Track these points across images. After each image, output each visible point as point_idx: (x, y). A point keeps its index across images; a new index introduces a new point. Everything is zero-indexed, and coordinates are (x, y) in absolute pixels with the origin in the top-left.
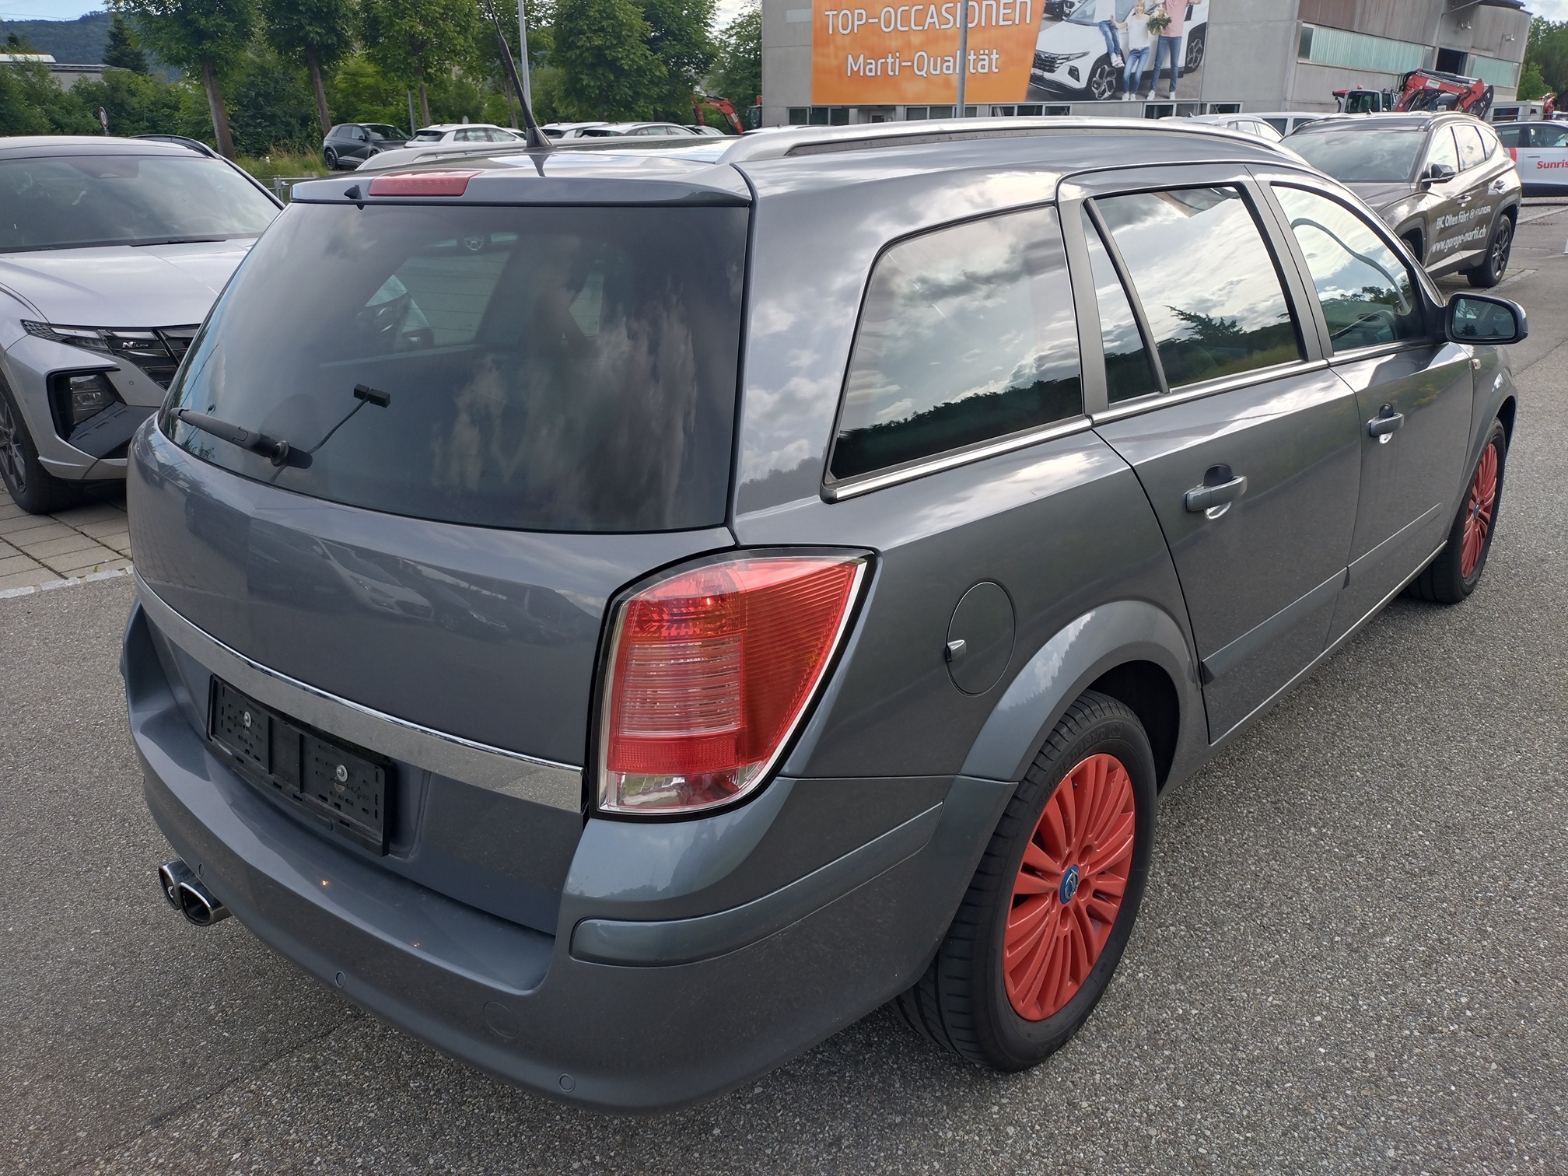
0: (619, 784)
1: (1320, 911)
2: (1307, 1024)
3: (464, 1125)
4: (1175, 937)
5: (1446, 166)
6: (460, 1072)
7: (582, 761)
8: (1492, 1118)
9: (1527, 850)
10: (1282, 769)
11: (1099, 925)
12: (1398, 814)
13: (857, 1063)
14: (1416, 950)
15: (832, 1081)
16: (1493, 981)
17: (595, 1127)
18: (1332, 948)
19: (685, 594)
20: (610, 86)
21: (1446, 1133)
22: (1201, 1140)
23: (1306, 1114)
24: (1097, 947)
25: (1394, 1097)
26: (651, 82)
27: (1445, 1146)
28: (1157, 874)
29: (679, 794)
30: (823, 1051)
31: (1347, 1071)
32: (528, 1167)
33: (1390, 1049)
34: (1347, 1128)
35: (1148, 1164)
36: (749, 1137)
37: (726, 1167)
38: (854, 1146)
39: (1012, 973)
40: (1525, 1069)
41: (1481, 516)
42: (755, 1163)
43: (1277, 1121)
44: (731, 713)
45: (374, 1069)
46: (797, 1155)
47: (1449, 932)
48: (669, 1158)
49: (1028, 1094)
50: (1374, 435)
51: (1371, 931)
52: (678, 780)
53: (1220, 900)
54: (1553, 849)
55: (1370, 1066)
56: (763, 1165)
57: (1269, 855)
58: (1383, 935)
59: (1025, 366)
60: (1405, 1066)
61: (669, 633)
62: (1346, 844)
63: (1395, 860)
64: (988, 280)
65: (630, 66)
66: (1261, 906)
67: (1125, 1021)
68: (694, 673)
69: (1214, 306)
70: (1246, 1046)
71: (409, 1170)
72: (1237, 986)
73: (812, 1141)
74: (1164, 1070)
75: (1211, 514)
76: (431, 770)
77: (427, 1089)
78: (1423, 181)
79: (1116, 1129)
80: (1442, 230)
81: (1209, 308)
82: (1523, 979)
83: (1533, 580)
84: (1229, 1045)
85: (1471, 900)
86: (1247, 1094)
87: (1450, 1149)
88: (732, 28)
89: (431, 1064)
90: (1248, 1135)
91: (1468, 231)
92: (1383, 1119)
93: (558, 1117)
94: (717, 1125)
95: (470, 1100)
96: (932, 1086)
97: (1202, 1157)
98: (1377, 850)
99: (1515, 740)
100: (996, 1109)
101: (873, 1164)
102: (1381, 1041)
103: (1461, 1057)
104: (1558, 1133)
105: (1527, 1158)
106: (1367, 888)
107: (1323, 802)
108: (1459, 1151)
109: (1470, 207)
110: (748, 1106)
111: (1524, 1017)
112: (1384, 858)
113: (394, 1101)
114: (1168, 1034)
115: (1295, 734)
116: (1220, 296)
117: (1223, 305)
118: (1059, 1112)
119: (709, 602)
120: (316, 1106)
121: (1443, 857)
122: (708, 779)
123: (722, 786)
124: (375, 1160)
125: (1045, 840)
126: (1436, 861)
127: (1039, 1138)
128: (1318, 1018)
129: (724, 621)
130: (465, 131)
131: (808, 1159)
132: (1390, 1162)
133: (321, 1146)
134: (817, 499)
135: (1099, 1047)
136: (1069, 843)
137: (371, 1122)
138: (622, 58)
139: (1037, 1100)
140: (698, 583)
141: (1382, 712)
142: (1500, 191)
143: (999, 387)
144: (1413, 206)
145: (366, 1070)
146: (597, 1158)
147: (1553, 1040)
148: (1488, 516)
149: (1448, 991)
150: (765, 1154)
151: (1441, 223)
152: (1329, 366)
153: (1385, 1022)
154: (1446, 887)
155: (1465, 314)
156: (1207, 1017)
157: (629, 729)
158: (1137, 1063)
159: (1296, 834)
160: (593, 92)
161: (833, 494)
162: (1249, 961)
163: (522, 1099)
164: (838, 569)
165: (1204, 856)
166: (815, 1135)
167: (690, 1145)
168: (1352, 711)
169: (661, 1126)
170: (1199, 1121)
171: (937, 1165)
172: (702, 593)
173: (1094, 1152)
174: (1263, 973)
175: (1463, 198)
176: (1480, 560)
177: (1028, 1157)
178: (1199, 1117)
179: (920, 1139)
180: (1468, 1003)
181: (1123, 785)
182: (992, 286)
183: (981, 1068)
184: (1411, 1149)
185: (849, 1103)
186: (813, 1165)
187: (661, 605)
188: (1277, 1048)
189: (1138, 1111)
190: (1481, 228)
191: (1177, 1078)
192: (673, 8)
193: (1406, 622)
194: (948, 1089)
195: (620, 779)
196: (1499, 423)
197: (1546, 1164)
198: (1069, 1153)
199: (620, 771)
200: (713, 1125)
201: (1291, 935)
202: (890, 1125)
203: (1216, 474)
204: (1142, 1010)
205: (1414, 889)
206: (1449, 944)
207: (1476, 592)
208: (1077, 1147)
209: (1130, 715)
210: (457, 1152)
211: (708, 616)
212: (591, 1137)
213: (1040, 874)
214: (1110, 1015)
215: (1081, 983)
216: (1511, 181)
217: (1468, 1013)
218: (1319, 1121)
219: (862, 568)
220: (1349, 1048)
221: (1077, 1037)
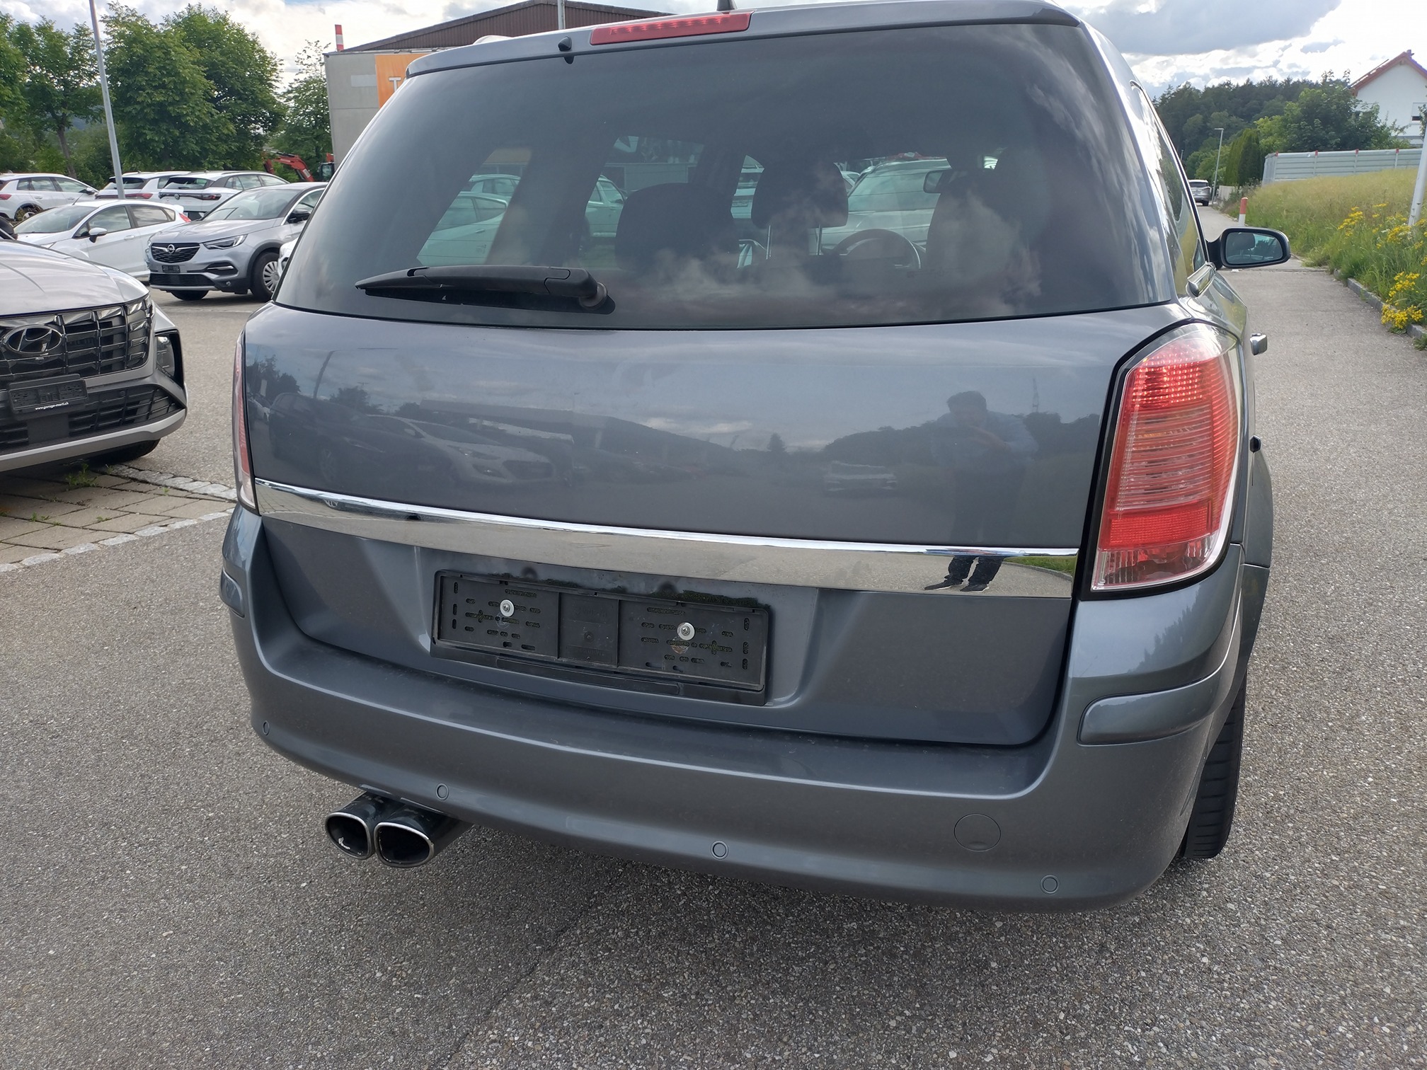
3: (751, 1017)
7: (1079, 541)
14: (1388, 721)
17: (881, 988)
20: (176, 141)
26: (219, 139)
31: (1424, 810)
36: (1026, 962)
38: (1120, 948)
42: (1051, 982)
45: (613, 991)
46: (1081, 966)
48: (973, 996)
51: (1347, 714)
56: (1059, 981)
58: (1358, 716)
65: (196, 122)
72: (1294, 769)
73: (1082, 952)
77: (685, 995)
88: (289, 92)
89: (668, 973)
94: (989, 959)
95: (737, 994)
100: (1205, 894)
101: (1149, 957)
110: (1003, 939)
113: (660, 1014)
120: (580, 1037)
127: (1258, 906)
128: (1370, 779)
130: (29, 180)
131: (1092, 967)
137: (654, 1037)
138: (187, 115)
139: (1230, 879)
145: (605, 993)
146: (906, 1012)
150: (1053, 973)
156: (1294, 795)
160: (158, 147)
166: (1080, 947)
167: (981, 981)
170: (1360, 867)
171: (1199, 945)
177: (1263, 923)
178: (1357, 864)
179: (1168, 930)
185: (1085, 916)
189: (1310, 870)
192: (236, 69)
200: (986, 961)
202: (1133, 925)
210: (766, 1041)
220: (1410, 795)
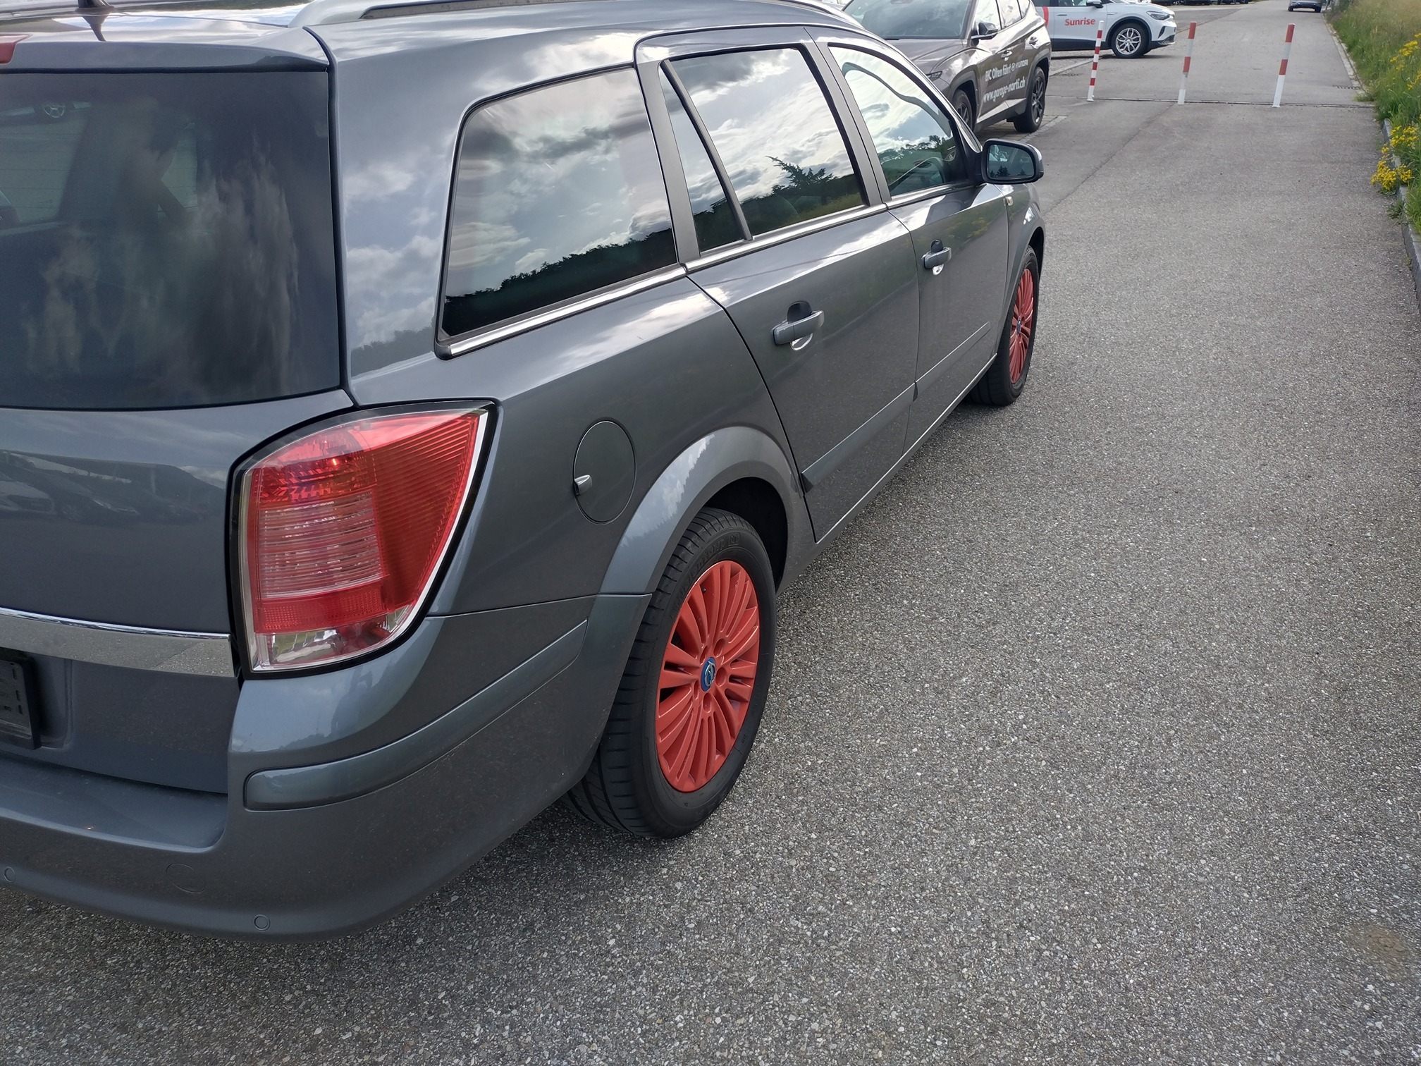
0: (270, 644)
1: (913, 666)
2: (907, 756)
3: (169, 987)
4: (802, 705)
5: (990, 24)
6: (158, 940)
7: (228, 628)
8: (1044, 802)
9: (1063, 596)
10: (880, 557)
11: (738, 704)
12: (969, 580)
13: (542, 857)
14: (985, 684)
15: (521, 877)
16: (1042, 699)
17: (303, 961)
18: (923, 694)
19: (310, 457)
21: (1012, 819)
22: (831, 861)
23: (909, 825)
24: (738, 724)
25: (973, 800)
27: (1011, 829)
28: (782, 656)
29: (332, 645)
30: (511, 854)
31: (938, 786)
32: (240, 1009)
33: (969, 764)
34: (940, 830)
35: (791, 888)
36: (450, 939)
37: (432, 969)
38: (545, 927)
39: (665, 755)
40: (1065, 761)
41: (1023, 331)
42: (457, 960)
43: (888, 835)
44: (372, 564)
45: (66, 956)
46: (496, 945)
47: (1009, 667)
48: (378, 972)
49: (691, 853)
50: (928, 268)
51: (952, 675)
52: (328, 634)
53: (836, 669)
54: (1082, 591)
55: (955, 780)
56: (465, 960)
57: (872, 627)
58: (961, 677)
59: (640, 218)
60: (980, 774)
61: (300, 496)
62: (931, 609)
63: (968, 617)
64: (605, 135)
66: (868, 669)
67: (766, 779)
68: (331, 531)
69: (805, 157)
70: (861, 781)
71: (117, 1038)
72: (852, 736)
73: (508, 931)
74: (799, 812)
75: (797, 345)
76: (72, 657)
77: (126, 963)
78: (973, 37)
79: (765, 866)
80: (990, 82)
81: (799, 160)
82: (1063, 694)
83: (1066, 381)
84: (849, 783)
85: (1024, 640)
86: (864, 819)
87: (1014, 831)
89: (126, 939)
90: (867, 850)
91: (1010, 83)
92: (966, 818)
93: (265, 960)
94: (420, 935)
95: (173, 963)
96: (610, 863)
97: (832, 874)
98: (953, 611)
99: (1053, 510)
100: (665, 870)
101: (564, 938)
102: (962, 759)
103: (1020, 761)
104: (1091, 804)
105: (1069, 827)
106: (948, 642)
107: (912, 578)
108: (1021, 831)
109: (1013, 60)
110: (447, 914)
111: (1064, 723)
112: (959, 616)
113: (92, 981)
114: (801, 783)
115: (888, 526)
116: (809, 147)
117: (812, 155)
118: (717, 863)
119: (335, 462)
120: (8, 1001)
121: (1003, 609)
122: (358, 627)
123: (373, 632)
124: (81, 1037)
125: (682, 640)
126: (998, 613)
127: (703, 886)
128: (915, 750)
129: (353, 479)
131: (506, 947)
132: (972, 849)
133: (21, 1036)
134: (432, 356)
135: (746, 803)
136: (703, 640)
137: (70, 1005)
139: (699, 856)
140: (322, 445)
141: (954, 500)
142: (1035, 46)
143: (621, 239)
144: (966, 61)
145: (57, 958)
146: (308, 987)
147: (1085, 736)
148: (1028, 330)
149: (1009, 712)
150: (466, 951)
151: (989, 75)
152: (888, 209)
153: (964, 744)
154: (1006, 632)
155: (999, 157)
156: (830, 764)
157: (269, 591)
158: (778, 811)
159: (892, 608)
161: (447, 351)
162: (860, 714)
163: (226, 951)
164: (460, 421)
165: (822, 636)
166: (510, 925)
167: (396, 958)
168: (932, 502)
169: (366, 947)
170: (829, 847)
171: (618, 927)
172: (327, 455)
173: (747, 888)
174: (872, 721)
175: (1005, 53)
176: (1024, 367)
177: (694, 904)
178: (828, 843)
179: (602, 909)
180: (1024, 719)
181: (746, 585)
182: (609, 140)
183: (650, 840)
184: (987, 836)
185: (538, 892)
186: (511, 950)
187: (287, 470)
188: (885, 778)
189: (781, 848)
190: (1021, 79)
191: (810, 817)
193: (971, 425)
194: (623, 863)
195: (271, 640)
196: (1031, 251)
197: (1083, 829)
198: (727, 893)
199: (269, 632)
200: (416, 936)
201: (892, 689)
202: (575, 903)
203: (797, 310)
204: (779, 768)
205: (982, 638)
206: (1009, 676)
207: (1023, 394)
208: (734, 887)
209: (745, 525)
210: (166, 1011)
211: (336, 476)
212: (300, 971)
213: (682, 669)
214: (753, 776)
215: (727, 754)
216: (1043, 37)
217: (1025, 726)
218: (919, 829)
219: (484, 418)
220: (939, 769)
221: (728, 799)
